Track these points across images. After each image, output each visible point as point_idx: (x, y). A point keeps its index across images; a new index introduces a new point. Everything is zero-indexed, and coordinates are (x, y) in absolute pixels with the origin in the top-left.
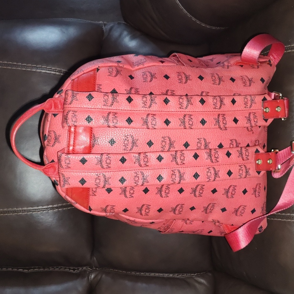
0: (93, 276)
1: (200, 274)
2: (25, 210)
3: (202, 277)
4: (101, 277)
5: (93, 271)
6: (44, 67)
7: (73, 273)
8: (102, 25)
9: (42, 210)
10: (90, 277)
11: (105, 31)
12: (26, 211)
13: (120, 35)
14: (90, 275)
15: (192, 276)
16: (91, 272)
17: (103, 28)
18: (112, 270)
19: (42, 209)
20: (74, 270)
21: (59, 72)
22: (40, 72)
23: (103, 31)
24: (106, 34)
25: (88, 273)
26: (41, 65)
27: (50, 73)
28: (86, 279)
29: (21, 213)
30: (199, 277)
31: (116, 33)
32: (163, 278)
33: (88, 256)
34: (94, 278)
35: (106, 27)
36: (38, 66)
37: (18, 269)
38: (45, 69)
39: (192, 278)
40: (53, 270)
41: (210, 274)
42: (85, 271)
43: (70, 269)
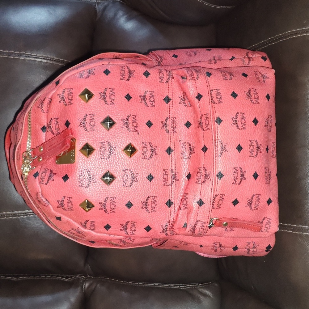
0: (87, 285)
1: (204, 285)
2: (9, 215)
3: (207, 288)
4: (96, 287)
5: (87, 279)
6: (28, 54)
7: (66, 282)
8: (95, 4)
9: (29, 215)
10: (84, 286)
11: (98, 11)
12: (11, 215)
13: (115, 15)
14: (84, 284)
15: (195, 287)
16: (85, 281)
17: (96, 8)
18: (107, 279)
19: (28, 213)
20: (67, 278)
21: (46, 59)
22: (24, 60)
23: (96, 11)
24: (99, 15)
25: (81, 281)
26: (25, 52)
27: (35, 61)
28: (79, 288)
29: (6, 218)
30: (203, 288)
31: (110, 14)
32: (163, 289)
33: (82, 263)
34: (89, 287)
35: (100, 6)
36: (21, 53)
37: (6, 276)
38: (29, 56)
39: (196, 289)
40: (44, 277)
41: (216, 285)
42: (79, 279)
43: (62, 277)
